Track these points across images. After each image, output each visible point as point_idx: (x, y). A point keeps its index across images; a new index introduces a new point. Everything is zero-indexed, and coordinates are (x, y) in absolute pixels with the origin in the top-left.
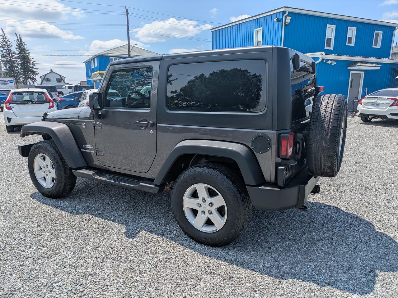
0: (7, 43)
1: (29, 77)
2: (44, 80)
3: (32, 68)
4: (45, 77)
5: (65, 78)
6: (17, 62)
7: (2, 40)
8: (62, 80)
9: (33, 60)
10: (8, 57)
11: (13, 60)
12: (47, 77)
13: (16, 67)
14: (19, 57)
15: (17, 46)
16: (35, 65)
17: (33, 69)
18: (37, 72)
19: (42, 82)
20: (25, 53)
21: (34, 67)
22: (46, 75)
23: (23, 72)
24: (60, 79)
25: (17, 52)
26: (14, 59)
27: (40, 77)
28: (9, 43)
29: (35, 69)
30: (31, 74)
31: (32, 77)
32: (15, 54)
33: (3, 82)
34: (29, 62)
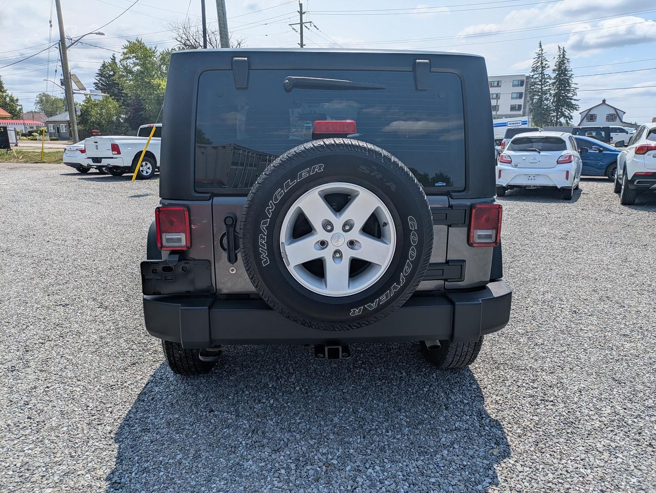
0: (542, 63)
1: (563, 115)
2: (586, 118)
3: (571, 99)
4: (588, 113)
5: (624, 113)
6: (549, 91)
7: (537, 59)
8: (618, 118)
9: (576, 86)
10: (539, 84)
11: (545, 88)
12: (591, 113)
13: (547, 99)
14: (554, 83)
15: (556, 65)
16: (576, 95)
17: (572, 101)
18: (576, 105)
19: (582, 121)
20: (565, 75)
21: (575, 97)
22: (590, 110)
23: (554, 106)
24: (615, 115)
25: (553, 75)
26: (547, 88)
27: (580, 113)
28: (545, 63)
29: (575, 100)
30: (567, 109)
31: (567, 114)
32: (550, 79)
33: (513, 124)
34: (568, 90)
